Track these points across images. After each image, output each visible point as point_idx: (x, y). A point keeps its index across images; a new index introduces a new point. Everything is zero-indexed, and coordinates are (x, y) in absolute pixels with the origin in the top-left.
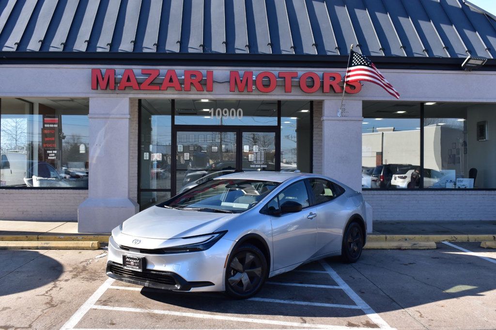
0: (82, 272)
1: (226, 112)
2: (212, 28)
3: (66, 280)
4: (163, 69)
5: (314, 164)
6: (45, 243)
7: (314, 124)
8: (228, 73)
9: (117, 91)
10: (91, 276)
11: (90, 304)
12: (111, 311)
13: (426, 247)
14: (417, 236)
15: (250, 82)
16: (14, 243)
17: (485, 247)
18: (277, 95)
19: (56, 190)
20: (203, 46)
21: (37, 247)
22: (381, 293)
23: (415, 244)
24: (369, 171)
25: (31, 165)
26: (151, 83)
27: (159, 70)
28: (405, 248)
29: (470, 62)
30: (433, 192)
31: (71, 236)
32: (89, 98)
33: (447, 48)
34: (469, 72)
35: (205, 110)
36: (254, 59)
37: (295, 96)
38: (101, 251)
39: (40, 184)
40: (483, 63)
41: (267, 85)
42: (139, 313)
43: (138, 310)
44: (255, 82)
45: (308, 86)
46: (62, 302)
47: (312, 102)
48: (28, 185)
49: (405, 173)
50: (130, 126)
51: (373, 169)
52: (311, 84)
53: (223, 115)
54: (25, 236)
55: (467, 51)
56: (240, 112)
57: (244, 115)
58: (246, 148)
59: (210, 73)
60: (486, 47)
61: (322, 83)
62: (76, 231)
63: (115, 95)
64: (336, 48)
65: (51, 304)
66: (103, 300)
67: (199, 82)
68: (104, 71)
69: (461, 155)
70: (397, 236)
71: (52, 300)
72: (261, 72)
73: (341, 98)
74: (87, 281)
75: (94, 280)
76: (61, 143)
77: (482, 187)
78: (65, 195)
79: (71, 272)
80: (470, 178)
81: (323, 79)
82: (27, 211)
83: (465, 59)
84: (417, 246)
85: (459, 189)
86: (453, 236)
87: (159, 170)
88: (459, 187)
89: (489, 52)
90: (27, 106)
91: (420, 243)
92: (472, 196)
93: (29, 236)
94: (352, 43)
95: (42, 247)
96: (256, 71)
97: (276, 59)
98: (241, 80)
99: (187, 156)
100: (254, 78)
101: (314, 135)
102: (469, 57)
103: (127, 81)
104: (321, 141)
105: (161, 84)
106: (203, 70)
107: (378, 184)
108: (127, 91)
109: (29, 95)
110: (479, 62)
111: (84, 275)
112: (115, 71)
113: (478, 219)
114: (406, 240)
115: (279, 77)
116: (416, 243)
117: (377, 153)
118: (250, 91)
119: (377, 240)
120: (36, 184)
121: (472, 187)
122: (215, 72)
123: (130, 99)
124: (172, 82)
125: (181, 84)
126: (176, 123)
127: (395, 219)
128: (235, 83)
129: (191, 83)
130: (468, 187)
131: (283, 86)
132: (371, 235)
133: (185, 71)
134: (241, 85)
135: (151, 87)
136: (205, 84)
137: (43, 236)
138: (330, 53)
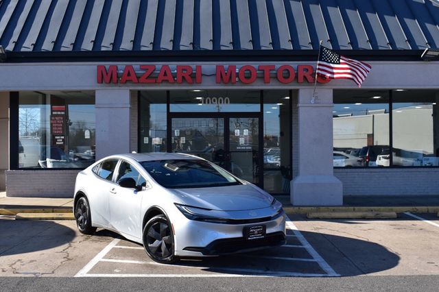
0: (91, 236)
1: (214, 101)
2: (201, 27)
3: (79, 242)
4: (159, 65)
5: (293, 145)
6: (59, 215)
7: (293, 110)
8: (215, 67)
9: (119, 84)
11: (99, 258)
13: (388, 216)
15: (234, 75)
18: (258, 86)
20: (193, 44)
21: (53, 218)
22: (337, 251)
23: (378, 214)
26: (148, 77)
27: (154, 65)
29: (428, 53)
30: (401, 170)
32: (95, 91)
33: (409, 41)
34: (428, 62)
35: (198, 98)
36: (237, 54)
37: (273, 86)
39: (54, 165)
41: (248, 76)
44: (237, 75)
45: (284, 78)
46: (77, 257)
47: (290, 91)
48: (42, 166)
50: (131, 114)
52: (287, 76)
53: (212, 103)
54: (42, 209)
55: (427, 43)
56: (227, 100)
57: (230, 103)
59: (199, 68)
61: (297, 74)
63: (117, 88)
64: (309, 43)
65: (68, 258)
67: (190, 75)
68: (107, 67)
70: (364, 207)
71: (68, 255)
72: (244, 65)
73: (314, 87)
75: (102, 242)
80: (437, 156)
81: (297, 71)
82: (42, 189)
83: (424, 50)
84: (380, 215)
85: (426, 167)
86: (414, 207)
88: (425, 165)
90: (40, 97)
91: (382, 213)
92: (437, 173)
93: (45, 209)
95: (57, 218)
96: (239, 65)
97: (257, 54)
98: (226, 73)
99: (183, 140)
100: (237, 71)
101: (293, 120)
102: (427, 49)
103: (128, 76)
104: (298, 124)
105: (157, 77)
106: (193, 65)
108: (128, 84)
110: (436, 54)
111: (93, 238)
112: (117, 67)
114: (372, 211)
115: (259, 70)
117: (368, 135)
118: (233, 84)
119: (346, 211)
120: (49, 165)
121: (437, 165)
122: (203, 67)
123: (130, 90)
124: (166, 76)
125: (174, 77)
126: (171, 111)
127: (367, 194)
128: (221, 76)
129: (183, 77)
130: (434, 165)
131: (262, 78)
132: (340, 208)
133: (177, 66)
134: (226, 78)
135: (149, 80)
136: (195, 77)
137: (57, 210)
138: (304, 48)
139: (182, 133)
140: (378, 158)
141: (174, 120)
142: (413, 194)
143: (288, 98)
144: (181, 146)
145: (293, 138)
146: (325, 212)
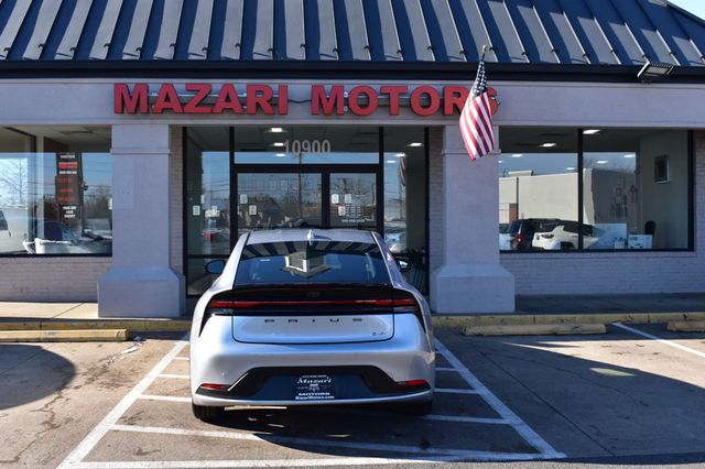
0: (100, 375)
1: (306, 145)
2: (287, 25)
3: (77, 388)
4: (217, 84)
5: (431, 217)
7: (431, 161)
8: (309, 88)
9: (152, 116)
10: (113, 380)
11: (110, 423)
12: (140, 433)
13: (592, 331)
14: (578, 316)
15: (341, 102)
16: (6, 333)
17: (674, 330)
18: (379, 120)
20: (273, 50)
22: (537, 399)
23: (575, 328)
24: (504, 229)
25: (34, 225)
26: (200, 104)
27: (210, 85)
28: (561, 333)
29: (649, 71)
31: (88, 323)
32: (110, 126)
33: (616, 51)
34: (647, 85)
35: (277, 144)
36: (345, 68)
37: (404, 120)
38: (131, 343)
39: (46, 249)
40: (667, 72)
41: (364, 104)
42: (182, 435)
43: (180, 431)
44: (347, 101)
45: (422, 106)
46: (69, 420)
47: (427, 129)
48: (30, 251)
49: (551, 231)
50: (171, 166)
51: (507, 225)
52: (426, 104)
53: (302, 150)
54: (22, 323)
55: (644, 56)
56: (326, 145)
57: (332, 150)
58: (335, 199)
59: (283, 89)
60: (670, 51)
61: (442, 101)
62: (95, 316)
63: (148, 121)
64: (461, 52)
65: (51, 424)
66: (129, 416)
67: (268, 101)
68: (131, 87)
69: (628, 206)
70: (549, 316)
71: (52, 418)
72: (357, 86)
74: (107, 388)
75: (118, 386)
76: (81, 196)
77: (662, 247)
79: (85, 374)
80: (646, 234)
81: (443, 97)
82: (27, 288)
83: (642, 67)
84: (579, 329)
85: (632, 250)
86: (627, 315)
87: (216, 230)
88: (632, 247)
89: (674, 58)
90: (27, 141)
91: (582, 325)
92: (651, 260)
93: (27, 323)
94: (484, 45)
96: (349, 86)
97: (378, 68)
98: (328, 99)
99: (253, 210)
100: (346, 94)
101: (431, 177)
102: (648, 63)
103: (165, 101)
104: (441, 184)
105: (214, 104)
106: (274, 84)
107: (515, 245)
108: (165, 115)
110: (662, 71)
111: (103, 379)
112: (148, 86)
113: (659, 292)
114: (562, 321)
115: (382, 94)
116: (577, 325)
117: (511, 205)
118: (340, 115)
119: (522, 323)
120: (40, 250)
121: (650, 247)
122: (290, 87)
123: (171, 126)
124: (229, 103)
125: (242, 105)
126: (236, 162)
127: (544, 293)
128: (319, 103)
129: (257, 104)
130: (645, 247)
131: (386, 107)
132: (513, 316)
133: (248, 85)
134: (328, 106)
135: (200, 109)
136: (276, 105)
137: (48, 324)
138: (453, 60)
139: (252, 201)
140: (535, 237)
141: (241, 176)
142: (614, 292)
143: (419, 145)
144: (248, 221)
145: (430, 205)
146: (489, 324)
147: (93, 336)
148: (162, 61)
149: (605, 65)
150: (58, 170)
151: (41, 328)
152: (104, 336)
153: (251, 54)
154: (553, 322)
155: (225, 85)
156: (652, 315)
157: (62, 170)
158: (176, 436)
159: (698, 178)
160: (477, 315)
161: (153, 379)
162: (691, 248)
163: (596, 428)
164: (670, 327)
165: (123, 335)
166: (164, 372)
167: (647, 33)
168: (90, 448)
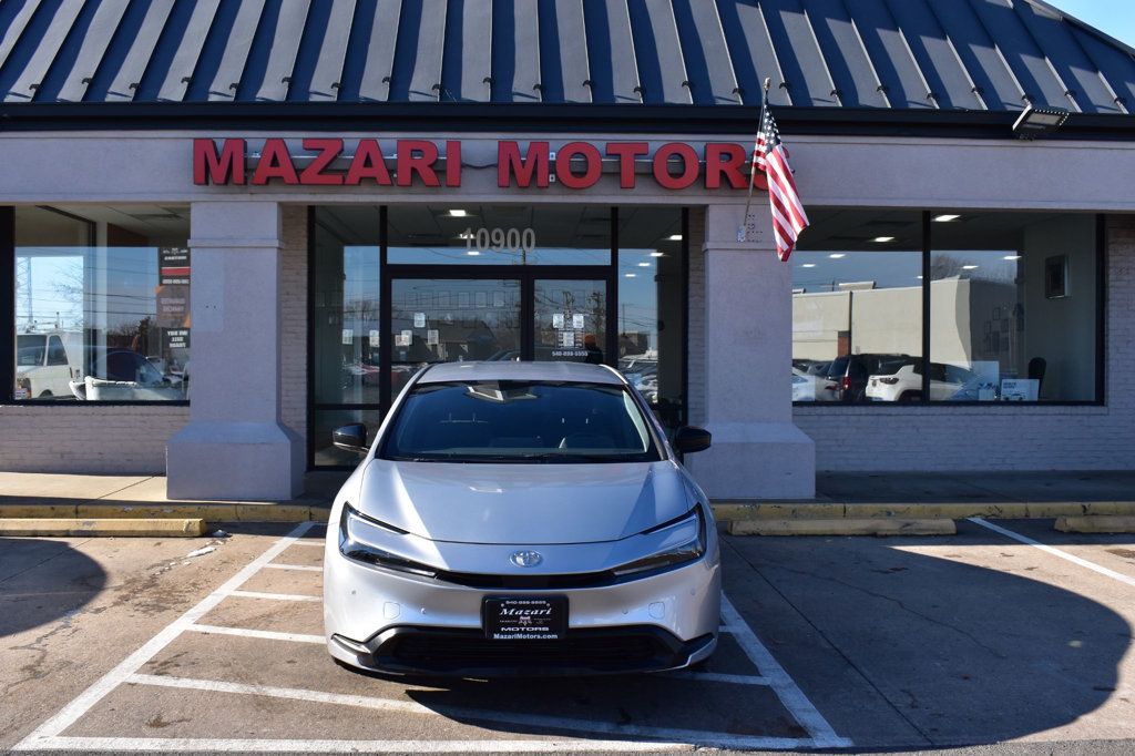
0: (141, 591)
1: (498, 237)
2: (464, 49)
3: (98, 611)
4: (352, 139)
5: (690, 349)
6: (84, 523)
7: (691, 261)
8: (495, 145)
9: (253, 189)
10: (159, 599)
11: (128, 671)
12: (169, 689)
13: (933, 530)
14: (914, 506)
15: (542, 169)
16: (17, 523)
17: (1065, 529)
18: (605, 196)
19: (132, 407)
20: (442, 88)
21: (68, 531)
22: (823, 643)
23: (908, 525)
24: (821, 369)
26: (324, 171)
27: (341, 141)
28: (884, 533)
29: (1031, 119)
30: (950, 409)
31: (149, 508)
32: (189, 203)
33: (980, 90)
34: (1029, 143)
35: (464, 236)
36: (552, 114)
37: (644, 196)
38: (207, 541)
39: (100, 394)
40: (1059, 121)
41: (579, 172)
42: (233, 695)
43: (233, 688)
44: (552, 168)
45: (671, 175)
46: (66, 664)
47: (685, 212)
48: (79, 397)
49: (894, 373)
52: (680, 170)
53: (492, 244)
54: (48, 507)
55: (1024, 97)
56: (529, 235)
57: (537, 245)
59: (454, 146)
60: (1066, 89)
61: (703, 167)
62: (162, 497)
63: (246, 197)
64: (735, 91)
65: (34, 671)
66: (163, 660)
67: (430, 166)
68: (220, 144)
69: (1012, 335)
70: (869, 505)
71: (41, 660)
72: (568, 142)
73: (745, 200)
74: (144, 612)
75: (162, 609)
78: (151, 417)
79: (118, 589)
80: (1030, 378)
81: (705, 159)
82: (70, 453)
83: (1020, 113)
84: (913, 527)
85: (1007, 403)
86: (992, 505)
88: (1007, 399)
89: (1072, 100)
90: (83, 229)
91: (918, 521)
92: (1035, 418)
93: (57, 507)
94: (771, 78)
95: (78, 531)
96: (557, 143)
97: (603, 115)
98: (523, 162)
100: (553, 156)
101: (690, 286)
102: (1029, 108)
103: (272, 166)
104: (703, 297)
105: (347, 171)
106: (440, 140)
107: (838, 395)
108: (272, 187)
109: (59, 198)
110: (1052, 120)
111: (143, 597)
112: (245, 143)
113: (1048, 468)
114: (889, 514)
115: (608, 155)
116: (910, 521)
117: (841, 333)
118: (543, 188)
119: (825, 516)
120: (92, 395)
121: (1036, 398)
122: (464, 145)
124: (370, 168)
125: (391, 172)
126: (390, 261)
127: (866, 469)
128: (509, 170)
129: (414, 170)
130: (1026, 399)
131: (615, 176)
132: (811, 506)
133: (400, 142)
134: (524, 174)
135: (325, 178)
136: (443, 172)
137: (90, 508)
138: (721, 102)
139: (431, 324)
140: (870, 382)
141: (398, 285)
142: (978, 469)
143: (679, 238)
145: (690, 329)
146: (771, 518)
147: (150, 528)
148: (268, 104)
149: (962, 111)
150: (161, 278)
151: (77, 514)
152: (168, 528)
153: (407, 92)
154: (874, 516)
155: (363, 141)
156: (1032, 506)
157: (167, 278)
158: (224, 695)
159: (1111, 290)
160: (753, 502)
161: (219, 599)
162: (1100, 399)
163: (911, 695)
164: (1059, 525)
165: (197, 528)
166: (241, 588)
167: (1029, 61)
168: (80, 713)
